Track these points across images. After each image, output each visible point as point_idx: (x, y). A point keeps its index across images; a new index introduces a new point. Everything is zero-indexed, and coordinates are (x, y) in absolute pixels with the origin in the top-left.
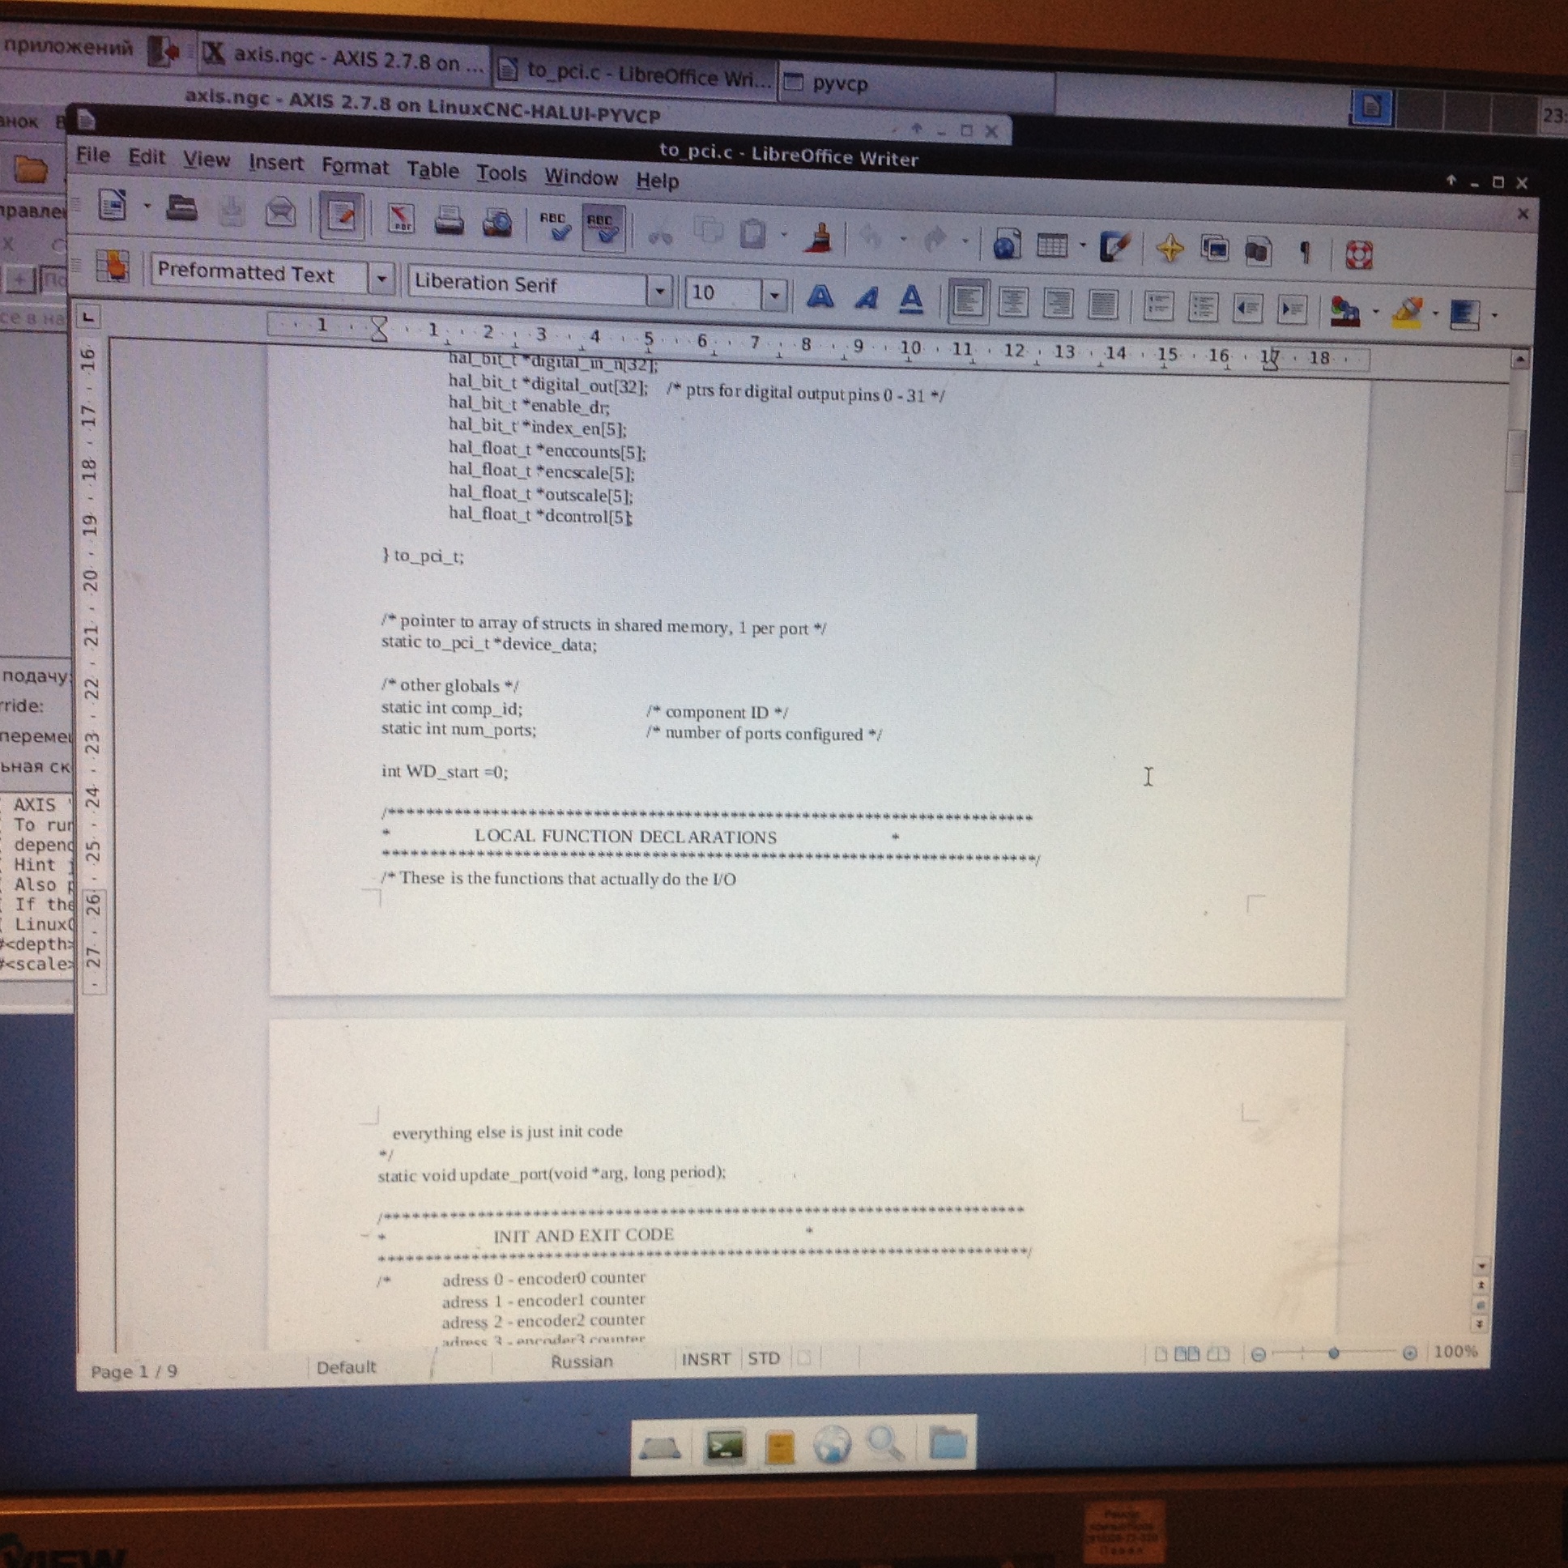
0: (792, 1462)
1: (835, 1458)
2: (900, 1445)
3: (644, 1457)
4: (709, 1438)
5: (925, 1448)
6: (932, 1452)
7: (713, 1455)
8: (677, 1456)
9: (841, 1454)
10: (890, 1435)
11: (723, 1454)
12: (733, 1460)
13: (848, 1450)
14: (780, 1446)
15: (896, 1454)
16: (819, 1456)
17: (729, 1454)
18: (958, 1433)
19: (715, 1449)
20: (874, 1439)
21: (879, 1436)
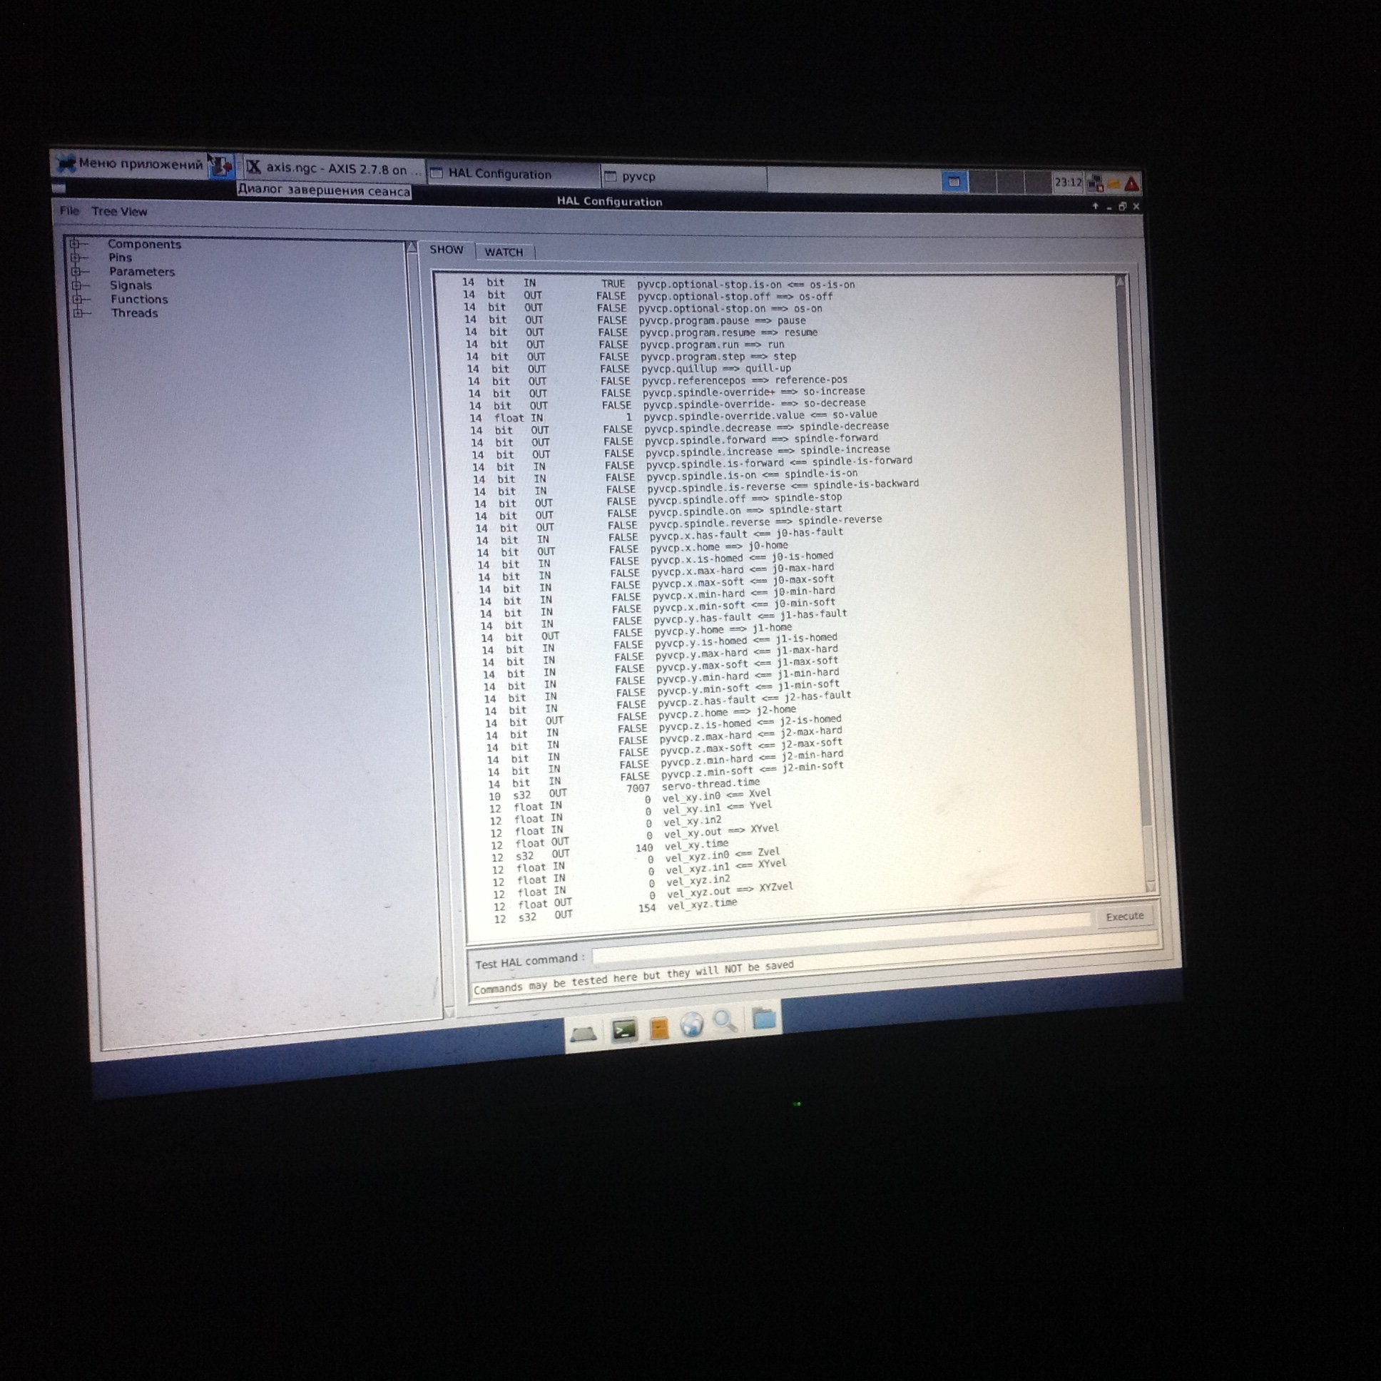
0: (667, 1037)
1: (694, 1033)
2: (734, 1022)
3: (573, 1041)
4: (614, 1028)
5: (750, 1024)
6: (755, 1025)
7: (617, 1036)
8: (594, 1038)
9: (698, 1030)
10: (728, 1016)
11: (623, 1035)
12: (630, 1039)
13: (702, 1026)
14: (659, 1027)
15: (732, 1028)
16: (684, 1032)
17: (627, 1035)
18: (770, 1011)
19: (618, 1032)
20: (717, 1019)
21: (721, 1017)
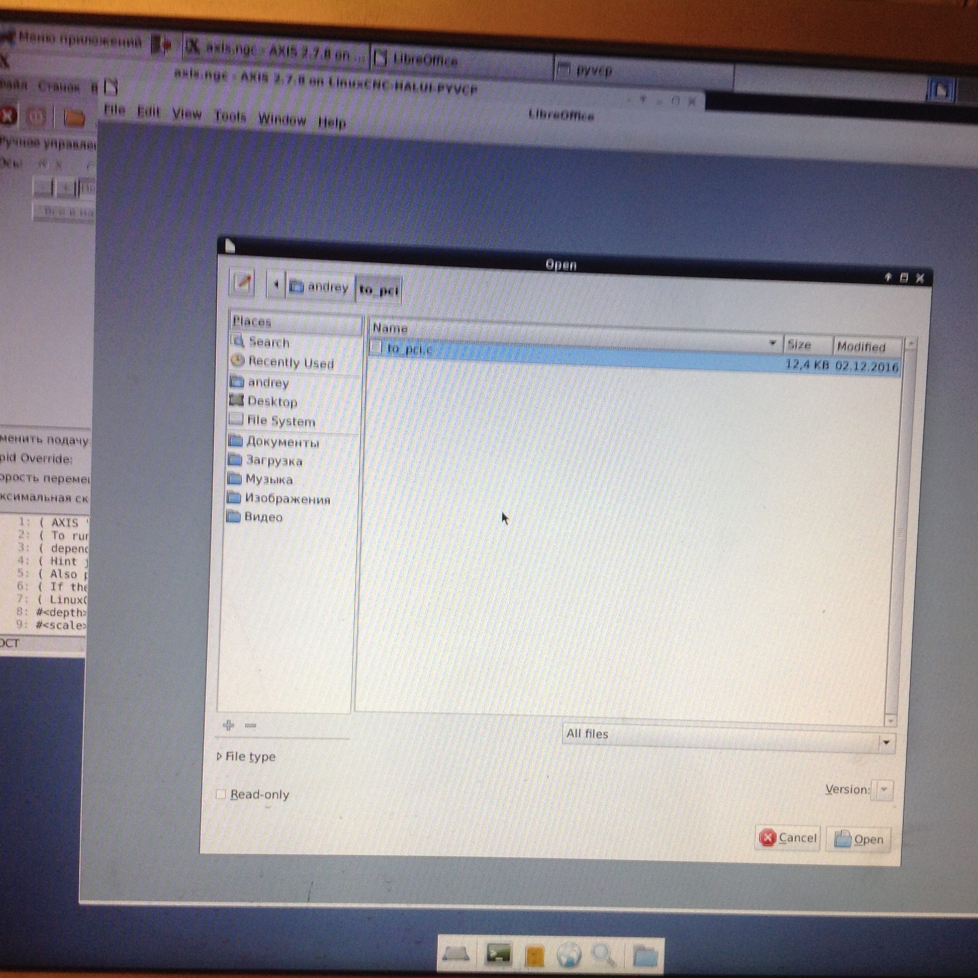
0: (542, 965)
1: (571, 964)
2: (614, 957)
3: (445, 959)
4: (488, 949)
5: (630, 959)
6: (635, 962)
7: (490, 959)
8: (467, 959)
9: (575, 962)
10: (607, 951)
11: (497, 958)
12: (504, 963)
13: (580, 957)
14: (535, 955)
15: (611, 963)
16: (561, 962)
17: (501, 959)
18: (652, 950)
19: (492, 955)
20: (596, 952)
21: (600, 951)
